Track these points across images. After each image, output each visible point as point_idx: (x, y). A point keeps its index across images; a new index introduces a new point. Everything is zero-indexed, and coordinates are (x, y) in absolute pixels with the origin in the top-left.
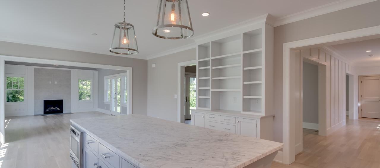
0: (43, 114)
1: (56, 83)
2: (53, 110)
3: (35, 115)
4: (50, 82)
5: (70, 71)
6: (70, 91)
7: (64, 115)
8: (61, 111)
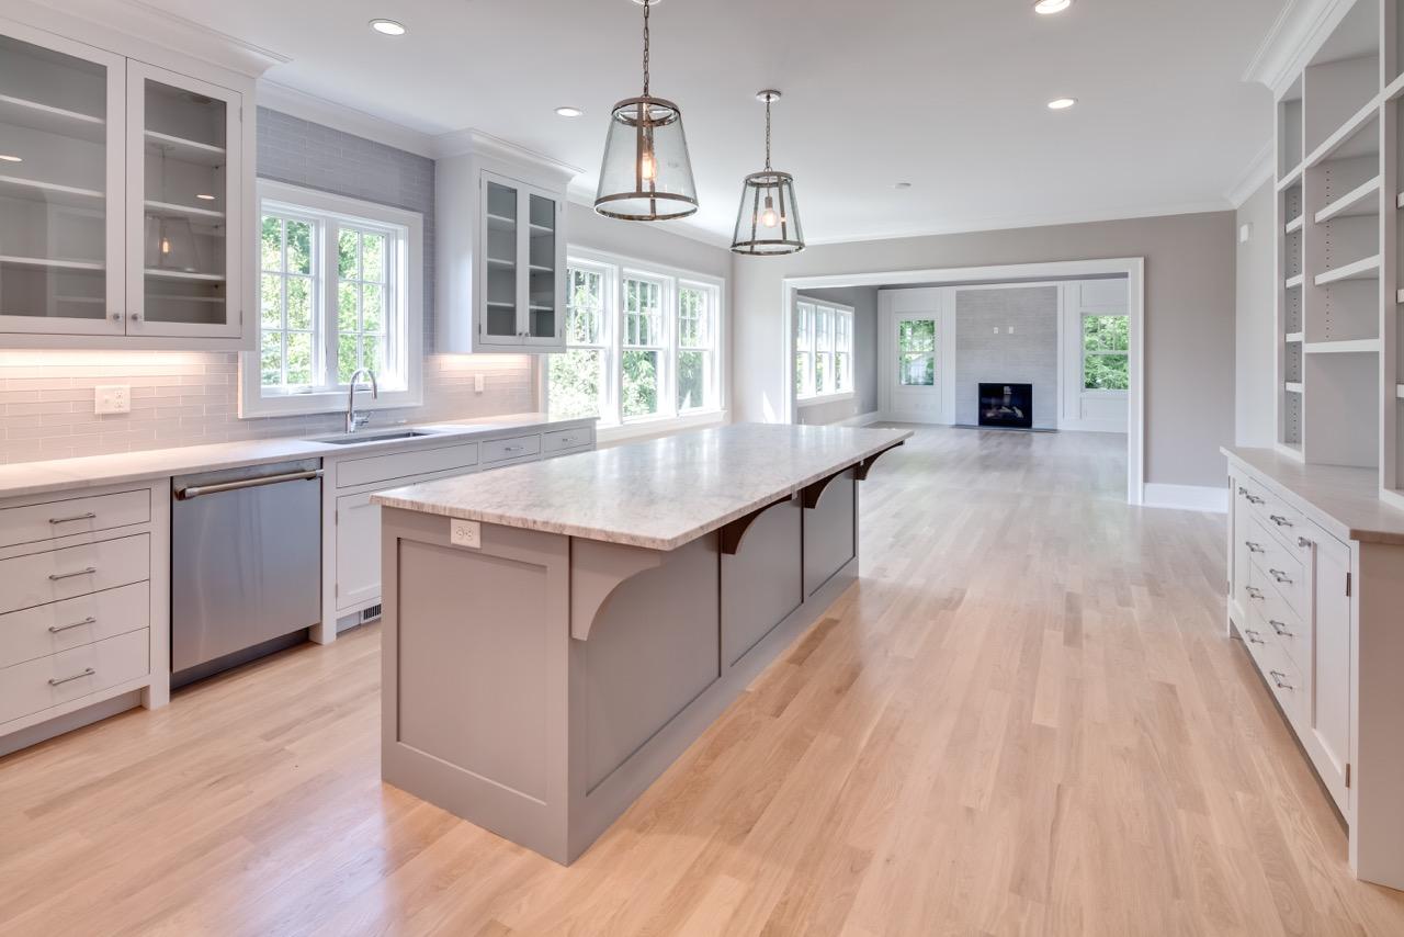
0: (977, 423)
1: (1011, 330)
2: (1005, 415)
3: (958, 426)
4: (996, 330)
5: (1055, 288)
6: (1055, 356)
7: (1034, 434)
8: (1026, 422)
